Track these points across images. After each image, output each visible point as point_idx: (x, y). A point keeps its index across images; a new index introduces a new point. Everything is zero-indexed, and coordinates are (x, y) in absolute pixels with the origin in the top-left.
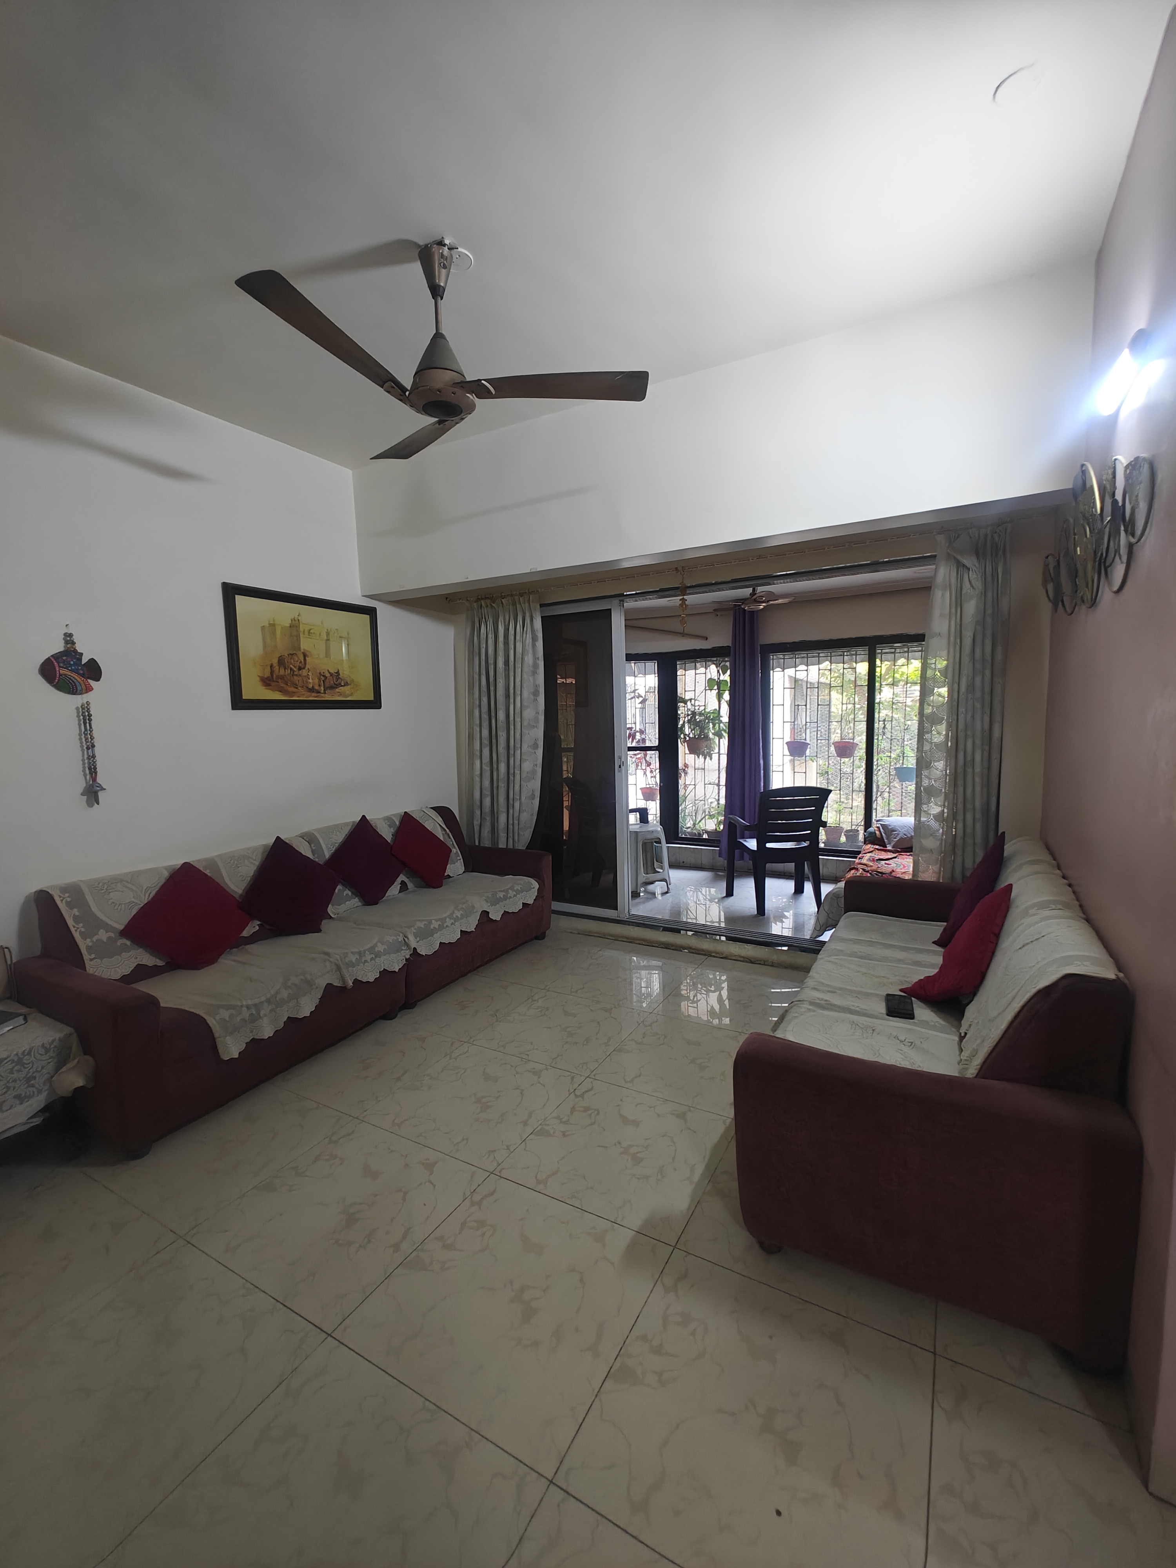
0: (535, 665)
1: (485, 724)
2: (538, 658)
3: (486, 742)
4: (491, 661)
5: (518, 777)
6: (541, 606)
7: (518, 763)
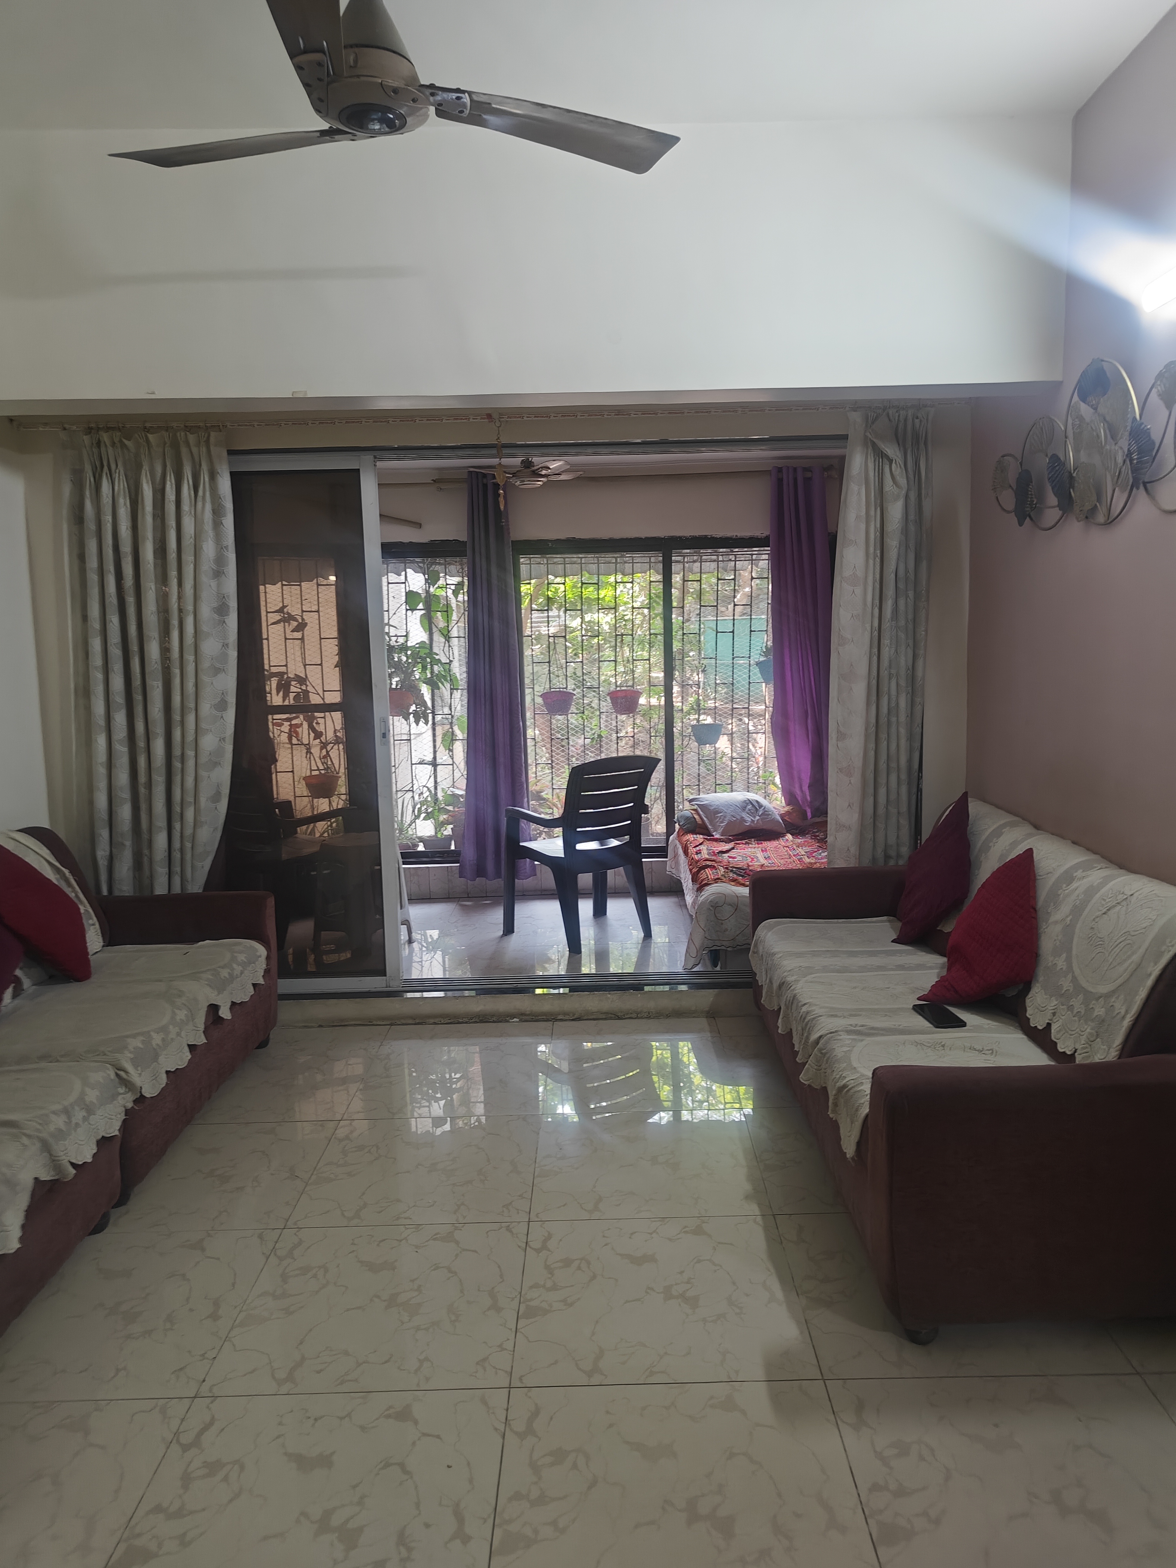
0: (220, 560)
1: (117, 667)
2: (226, 548)
3: (119, 698)
4: (126, 547)
5: (190, 763)
6: (231, 452)
7: (190, 737)
